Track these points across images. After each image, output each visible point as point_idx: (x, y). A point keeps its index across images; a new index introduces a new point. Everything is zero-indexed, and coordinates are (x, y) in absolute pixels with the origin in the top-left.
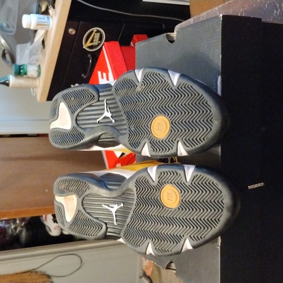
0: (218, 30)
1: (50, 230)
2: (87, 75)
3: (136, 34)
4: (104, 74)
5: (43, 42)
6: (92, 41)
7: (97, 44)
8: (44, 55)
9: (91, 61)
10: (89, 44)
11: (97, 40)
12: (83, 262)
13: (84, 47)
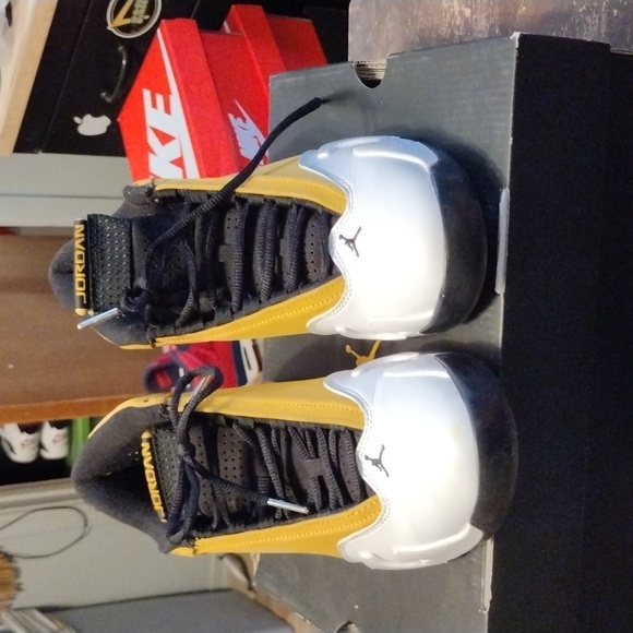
0: (506, 72)
1: (12, 450)
2: (114, 95)
3: (236, 3)
4: (160, 98)
5: (9, 9)
6: (129, 15)
7: (140, 21)
8: (10, 41)
9: (124, 62)
10: (121, 20)
11: (143, 11)
12: (90, 524)
13: (110, 28)
